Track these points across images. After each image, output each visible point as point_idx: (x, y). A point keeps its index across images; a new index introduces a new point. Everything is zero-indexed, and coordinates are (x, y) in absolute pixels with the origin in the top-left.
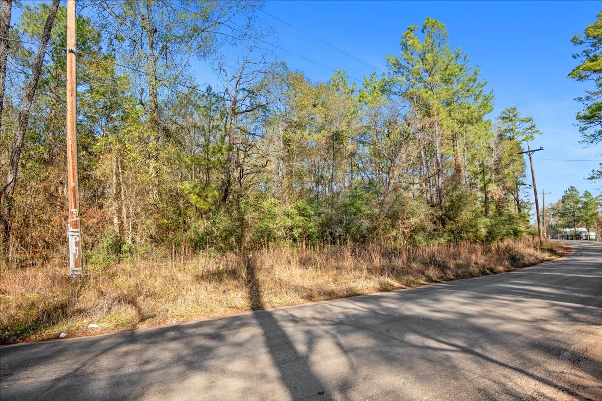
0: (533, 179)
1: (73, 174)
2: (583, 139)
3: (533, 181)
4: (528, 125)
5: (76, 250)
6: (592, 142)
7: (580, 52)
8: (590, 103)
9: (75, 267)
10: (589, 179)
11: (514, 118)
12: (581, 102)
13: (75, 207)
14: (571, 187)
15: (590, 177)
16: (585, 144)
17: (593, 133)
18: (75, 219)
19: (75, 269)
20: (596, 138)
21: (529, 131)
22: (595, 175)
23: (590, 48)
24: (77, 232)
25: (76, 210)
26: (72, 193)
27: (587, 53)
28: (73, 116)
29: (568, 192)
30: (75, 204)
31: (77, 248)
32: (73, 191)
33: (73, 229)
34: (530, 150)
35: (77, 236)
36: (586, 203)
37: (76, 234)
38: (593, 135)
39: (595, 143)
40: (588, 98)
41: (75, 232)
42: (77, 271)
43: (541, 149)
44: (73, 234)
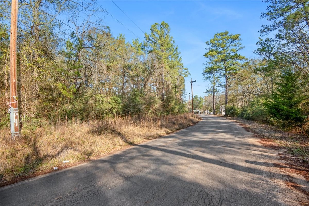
0: (192, 92)
1: (15, 74)
2: (204, 78)
3: (192, 93)
4: (186, 71)
5: (16, 121)
6: (206, 80)
7: (208, 48)
8: (207, 66)
9: (15, 131)
10: (205, 93)
11: (182, 68)
12: (204, 65)
13: (16, 95)
14: (196, 95)
15: (205, 92)
16: (204, 80)
17: (207, 77)
18: (15, 102)
19: (16, 133)
20: (208, 79)
21: (186, 73)
22: (207, 92)
23: (211, 47)
24: (17, 110)
25: (16, 97)
26: (14, 86)
27: (210, 48)
28: (15, 38)
29: (195, 97)
30: (15, 92)
31: (17, 120)
32: (14, 85)
33: (14, 108)
34: (192, 81)
35: (17, 112)
36: (200, 101)
37: (16, 111)
38: (207, 78)
39: (207, 80)
40: (206, 64)
41: (15, 110)
42: (17, 134)
43: (195, 81)
44: (14, 111)
